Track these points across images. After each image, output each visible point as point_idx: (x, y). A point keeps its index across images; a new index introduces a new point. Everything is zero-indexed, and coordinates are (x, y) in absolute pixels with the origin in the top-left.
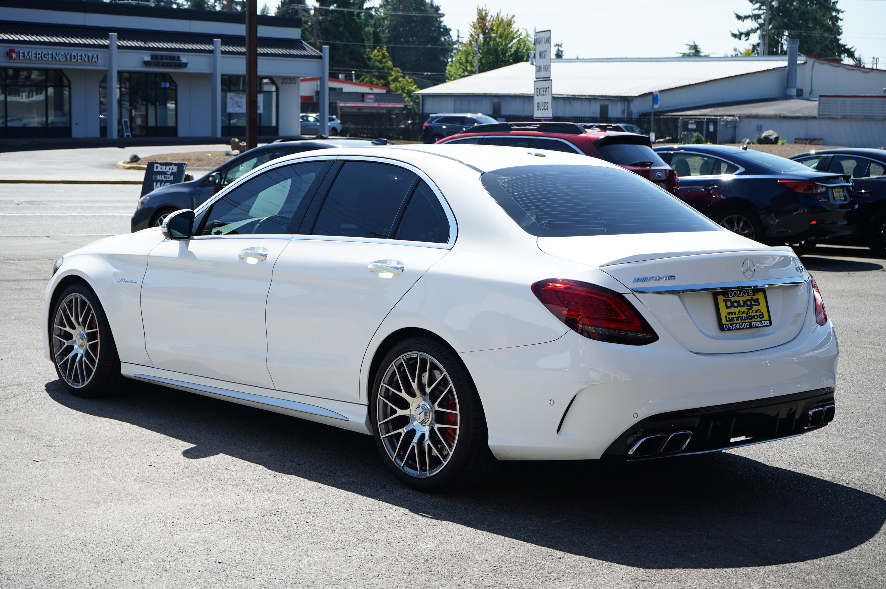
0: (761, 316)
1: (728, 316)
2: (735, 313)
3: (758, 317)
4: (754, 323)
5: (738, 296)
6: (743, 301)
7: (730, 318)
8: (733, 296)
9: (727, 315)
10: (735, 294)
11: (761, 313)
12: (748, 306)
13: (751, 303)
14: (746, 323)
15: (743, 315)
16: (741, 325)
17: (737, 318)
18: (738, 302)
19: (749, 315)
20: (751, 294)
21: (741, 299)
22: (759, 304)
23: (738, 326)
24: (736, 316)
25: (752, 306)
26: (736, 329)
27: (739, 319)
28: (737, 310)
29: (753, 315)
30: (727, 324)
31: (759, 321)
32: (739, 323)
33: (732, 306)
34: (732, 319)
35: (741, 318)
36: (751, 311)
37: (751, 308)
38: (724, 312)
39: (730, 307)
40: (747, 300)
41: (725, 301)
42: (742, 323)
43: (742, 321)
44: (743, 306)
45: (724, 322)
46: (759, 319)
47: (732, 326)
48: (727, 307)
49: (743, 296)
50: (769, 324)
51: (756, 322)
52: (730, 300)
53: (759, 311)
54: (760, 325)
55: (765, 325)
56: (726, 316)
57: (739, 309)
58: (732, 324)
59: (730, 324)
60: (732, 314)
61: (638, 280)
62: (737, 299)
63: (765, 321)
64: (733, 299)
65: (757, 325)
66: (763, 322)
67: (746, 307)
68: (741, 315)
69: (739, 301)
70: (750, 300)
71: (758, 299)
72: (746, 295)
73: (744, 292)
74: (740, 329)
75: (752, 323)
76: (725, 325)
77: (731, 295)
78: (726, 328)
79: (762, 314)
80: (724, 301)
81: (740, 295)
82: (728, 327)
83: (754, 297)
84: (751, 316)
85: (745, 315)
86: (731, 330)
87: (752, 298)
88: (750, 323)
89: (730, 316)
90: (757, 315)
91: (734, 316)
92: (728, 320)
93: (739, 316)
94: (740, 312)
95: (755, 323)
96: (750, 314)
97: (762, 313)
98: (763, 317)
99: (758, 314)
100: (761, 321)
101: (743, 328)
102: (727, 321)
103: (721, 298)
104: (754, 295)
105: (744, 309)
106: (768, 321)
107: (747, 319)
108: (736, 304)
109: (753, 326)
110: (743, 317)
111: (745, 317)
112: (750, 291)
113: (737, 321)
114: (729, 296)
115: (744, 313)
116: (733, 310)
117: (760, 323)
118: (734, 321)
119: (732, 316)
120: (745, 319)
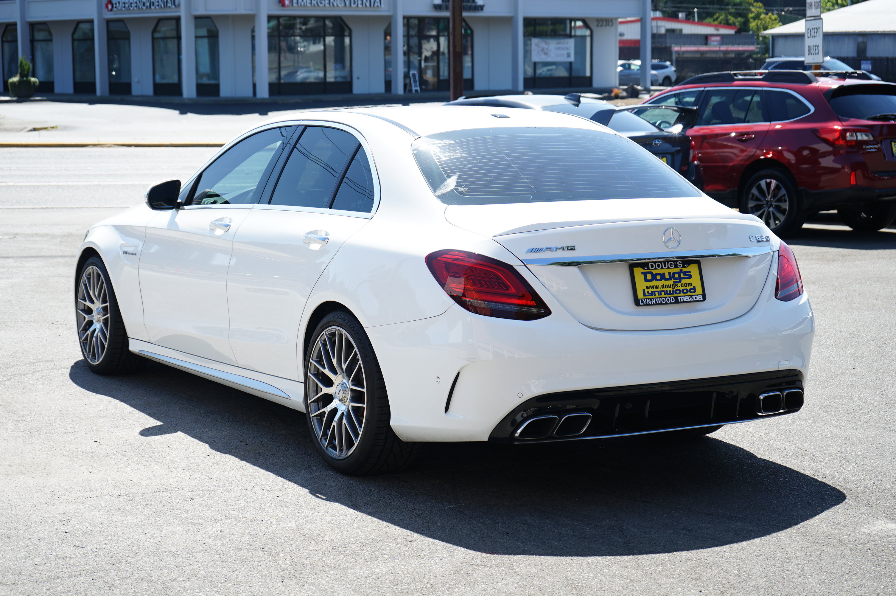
0: (692, 291)
1: (646, 291)
2: (657, 287)
3: (690, 291)
4: (681, 298)
5: (662, 268)
6: (669, 273)
7: (650, 292)
8: (656, 268)
9: (645, 288)
10: (659, 266)
11: (692, 287)
12: (675, 279)
13: (679, 276)
14: (670, 297)
15: (668, 289)
16: (664, 301)
17: (660, 293)
18: (663, 276)
19: (676, 288)
20: (680, 266)
21: (666, 272)
22: (690, 277)
23: (659, 301)
24: (659, 290)
25: (680, 279)
26: (656, 304)
27: (663, 293)
28: (660, 283)
29: (681, 288)
30: (644, 299)
31: (688, 296)
32: (661, 298)
33: (654, 277)
34: (653, 293)
35: (666, 293)
36: (679, 285)
37: (680, 282)
38: (641, 285)
39: (651, 280)
40: (675, 273)
41: (645, 274)
42: (666, 298)
43: (666, 296)
44: (670, 279)
45: (640, 295)
46: (689, 294)
47: (651, 301)
48: (646, 280)
49: (668, 268)
50: (702, 299)
51: (684, 296)
52: (651, 273)
53: (690, 284)
54: (689, 300)
55: (697, 300)
56: (644, 291)
57: (663, 282)
58: (651, 299)
59: (648, 299)
60: (652, 287)
61: (532, 251)
62: (661, 272)
63: (697, 295)
64: (655, 272)
65: (685, 300)
66: (694, 297)
67: (673, 280)
68: (665, 289)
69: (664, 274)
70: (679, 273)
71: (690, 272)
72: (674, 267)
73: (671, 264)
74: (661, 304)
75: (679, 298)
76: (642, 299)
77: (652, 266)
78: (642, 302)
79: (694, 288)
80: (642, 273)
82: (645, 302)
83: (684, 270)
84: (679, 290)
85: (671, 289)
86: (649, 305)
87: (681, 270)
88: (676, 298)
89: (650, 290)
90: (686, 289)
91: (655, 290)
92: (647, 294)
93: (662, 289)
94: (663, 286)
95: (683, 297)
96: (678, 288)
97: (694, 287)
98: (695, 291)
99: (688, 288)
100: (691, 296)
101: (666, 303)
102: (645, 295)
103: (638, 271)
104: (684, 267)
105: (671, 282)
106: (701, 296)
107: (673, 294)
108: (658, 277)
109: (680, 301)
110: (667, 291)
111: (670, 291)
112: (679, 263)
113: (659, 295)
114: (650, 268)
115: (670, 286)
116: (654, 283)
117: (690, 298)
118: (655, 295)
119: (653, 290)
120: (670, 294)
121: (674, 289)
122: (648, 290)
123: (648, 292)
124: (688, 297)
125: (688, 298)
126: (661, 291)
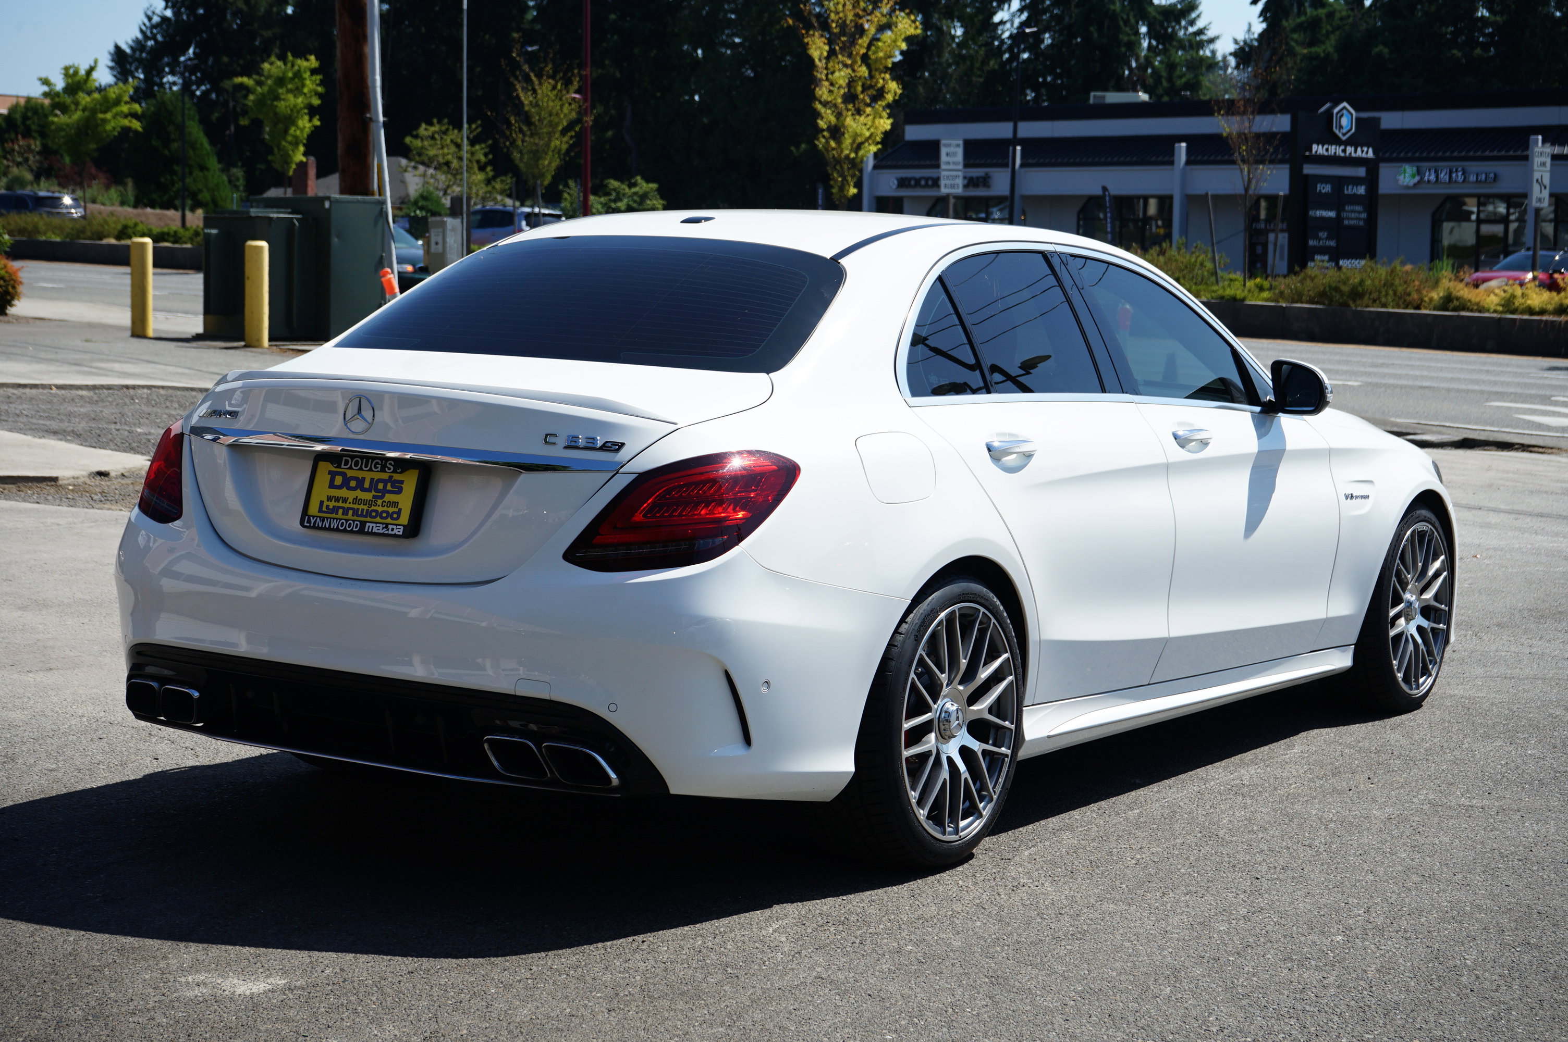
0: (395, 516)
1: (326, 503)
2: (345, 500)
3: (390, 515)
4: (371, 525)
5: (361, 469)
6: (372, 479)
7: (331, 507)
8: (351, 468)
9: (325, 499)
10: (356, 465)
11: (396, 510)
12: (377, 490)
13: (385, 486)
15: (361, 507)
16: (344, 525)
17: (346, 511)
18: (360, 482)
19: (373, 508)
20: (389, 469)
21: (368, 476)
22: (399, 491)
23: (334, 524)
24: (346, 505)
25: (385, 491)
26: (329, 529)
27: (351, 512)
28: (351, 495)
29: (380, 509)
30: (314, 517)
31: (383, 524)
32: (341, 520)
33: (345, 484)
34: (335, 510)
35: (355, 512)
36: (380, 502)
37: (382, 497)
38: (319, 492)
39: (340, 487)
40: (380, 480)
41: (333, 475)
42: (354, 521)
43: (355, 518)
44: (369, 490)
45: (313, 509)
46: (389, 520)
47: (323, 521)
48: (332, 485)
49: (371, 470)
50: (401, 533)
51: (376, 523)
52: (344, 475)
53: (395, 504)
54: (381, 531)
55: (393, 533)
56: (322, 503)
58: (324, 518)
59: (320, 517)
60: (337, 500)
62: (360, 474)
63: (396, 525)
64: (350, 473)
65: (375, 530)
66: (390, 527)
67: (373, 493)
68: (356, 506)
69: (364, 479)
70: (385, 482)
71: (402, 482)
72: (379, 469)
73: (377, 463)
74: (337, 530)
75: (368, 524)
76: (309, 517)
77: (346, 464)
78: (309, 521)
79: (399, 513)
80: (330, 472)
81: (366, 466)
82: (313, 521)
83: (397, 477)
84: (376, 511)
85: (365, 507)
86: (318, 528)
87: (391, 477)
88: (363, 524)
89: (332, 504)
90: (387, 512)
91: (340, 504)
92: (324, 509)
93: (351, 506)
94: (356, 500)
95: (374, 525)
96: (376, 508)
97: (400, 510)
98: (398, 518)
99: (391, 510)
100: (387, 525)
101: (345, 531)
102: (320, 510)
103: (324, 469)
104: (394, 471)
105: (368, 496)
106: (402, 528)
107: (366, 516)
108: (353, 484)
109: (366, 530)
110: (358, 509)
111: (363, 510)
112: (390, 464)
113: (343, 514)
114: (343, 466)
115: (365, 502)
116: (344, 493)
117: (383, 528)
118: (337, 513)
119: (337, 504)
120: (362, 515)
121: (370, 509)
122: (329, 503)
123: (327, 506)
124: (381, 525)
125: (381, 528)
126: (349, 509)
